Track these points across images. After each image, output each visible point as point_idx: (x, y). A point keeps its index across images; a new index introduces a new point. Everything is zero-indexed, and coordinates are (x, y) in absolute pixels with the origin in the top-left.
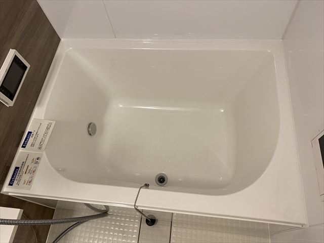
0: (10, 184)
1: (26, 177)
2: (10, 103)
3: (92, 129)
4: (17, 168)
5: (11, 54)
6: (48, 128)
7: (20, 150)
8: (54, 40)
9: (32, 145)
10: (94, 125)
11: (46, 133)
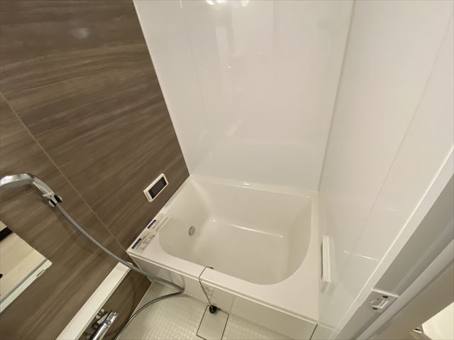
0: (133, 248)
1: (142, 245)
2: (151, 200)
3: (192, 231)
4: (140, 239)
5: (162, 175)
6: (165, 220)
7: (146, 229)
8: (186, 175)
9: (154, 228)
10: (194, 229)
11: (163, 222)
